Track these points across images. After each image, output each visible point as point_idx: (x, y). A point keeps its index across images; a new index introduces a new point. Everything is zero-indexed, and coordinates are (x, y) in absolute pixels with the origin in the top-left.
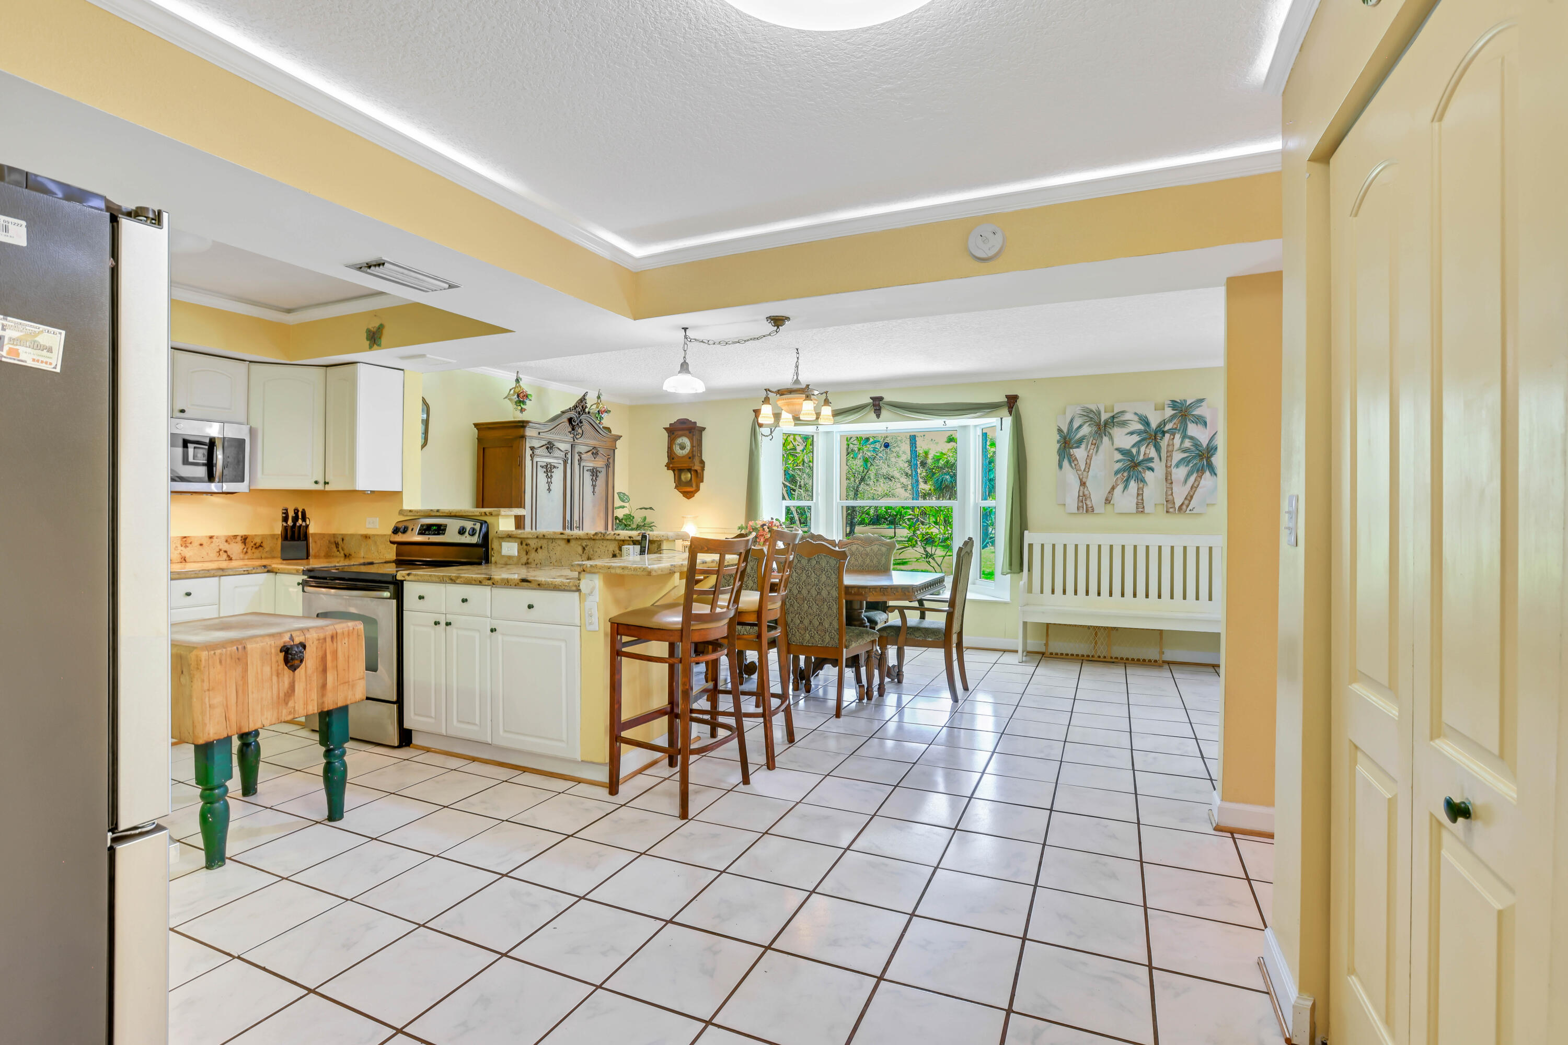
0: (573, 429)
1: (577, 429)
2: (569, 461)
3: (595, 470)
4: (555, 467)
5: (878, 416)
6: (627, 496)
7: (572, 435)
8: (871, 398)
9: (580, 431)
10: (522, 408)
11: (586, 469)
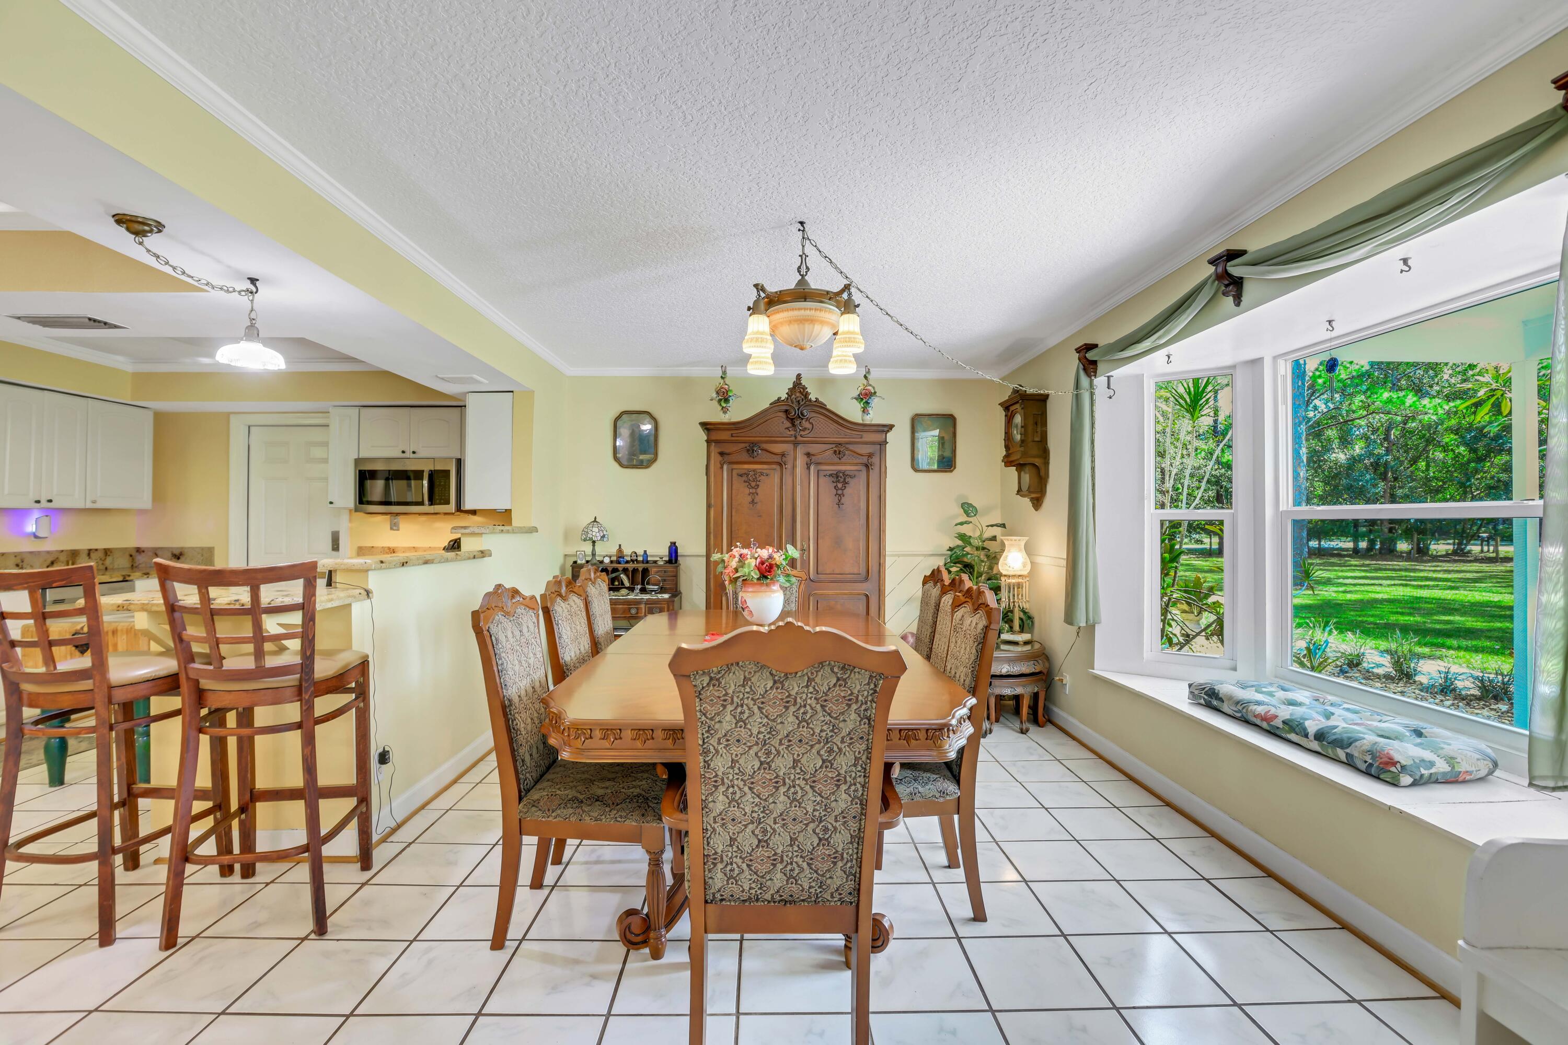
0: (794, 425)
1: (797, 422)
2: (789, 466)
3: (841, 475)
4: (762, 474)
5: (1238, 300)
6: (973, 507)
7: (793, 433)
8: (1212, 262)
9: (806, 424)
10: (723, 407)
11: (821, 473)
